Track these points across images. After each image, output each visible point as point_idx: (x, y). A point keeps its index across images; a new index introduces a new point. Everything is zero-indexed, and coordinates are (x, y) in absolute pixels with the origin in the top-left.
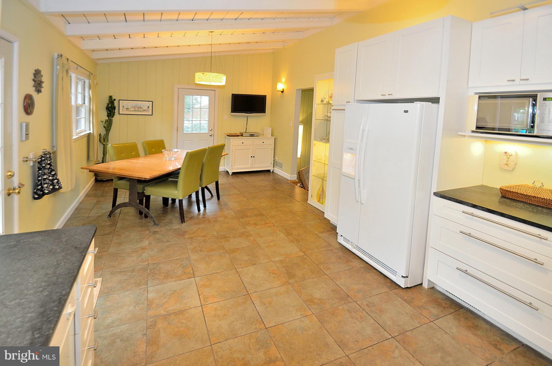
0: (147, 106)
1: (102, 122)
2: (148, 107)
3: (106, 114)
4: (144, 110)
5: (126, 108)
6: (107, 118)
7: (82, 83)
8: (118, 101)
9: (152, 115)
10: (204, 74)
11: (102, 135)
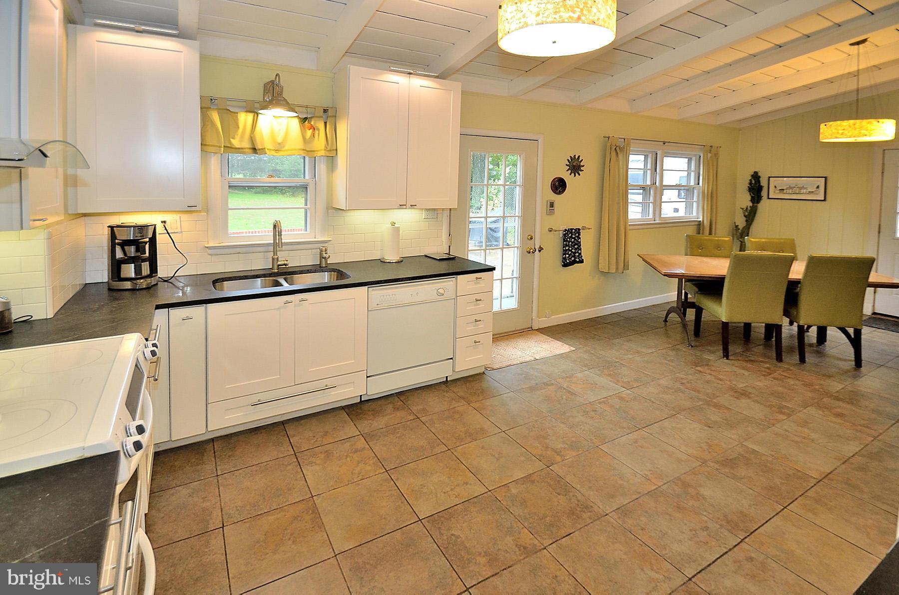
0: (816, 186)
1: (743, 209)
2: (818, 187)
3: (749, 198)
4: (809, 192)
5: (780, 190)
6: (751, 204)
7: (696, 159)
8: (767, 179)
9: (825, 200)
10: (827, 126)
11: (741, 227)
